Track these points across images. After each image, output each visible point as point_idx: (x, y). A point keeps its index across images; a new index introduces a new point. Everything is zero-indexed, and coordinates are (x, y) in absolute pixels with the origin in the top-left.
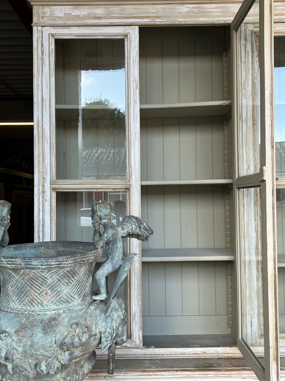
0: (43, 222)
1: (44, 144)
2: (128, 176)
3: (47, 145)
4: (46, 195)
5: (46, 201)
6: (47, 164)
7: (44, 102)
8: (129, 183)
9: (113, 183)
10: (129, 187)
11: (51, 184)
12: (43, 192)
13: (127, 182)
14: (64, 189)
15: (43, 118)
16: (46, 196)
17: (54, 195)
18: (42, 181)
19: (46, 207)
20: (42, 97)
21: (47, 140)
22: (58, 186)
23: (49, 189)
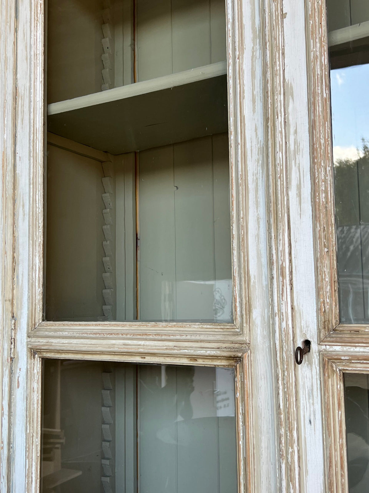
0: (9, 450)
1: (18, 219)
2: (238, 309)
3: (24, 220)
4: (19, 367)
5: (18, 387)
6: (23, 275)
7: (20, 102)
8: (240, 338)
9: (189, 337)
10: (240, 355)
11: (29, 337)
12: (11, 358)
13: (237, 334)
14: (58, 351)
15: (17, 146)
16: (18, 371)
17: (37, 367)
18: (9, 324)
19: (17, 405)
20: (16, 88)
21: (23, 206)
22: (43, 341)
23: (25, 349)
